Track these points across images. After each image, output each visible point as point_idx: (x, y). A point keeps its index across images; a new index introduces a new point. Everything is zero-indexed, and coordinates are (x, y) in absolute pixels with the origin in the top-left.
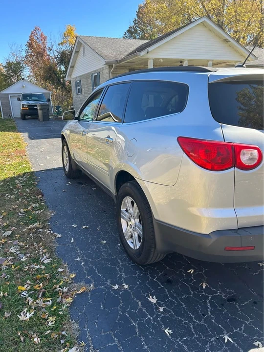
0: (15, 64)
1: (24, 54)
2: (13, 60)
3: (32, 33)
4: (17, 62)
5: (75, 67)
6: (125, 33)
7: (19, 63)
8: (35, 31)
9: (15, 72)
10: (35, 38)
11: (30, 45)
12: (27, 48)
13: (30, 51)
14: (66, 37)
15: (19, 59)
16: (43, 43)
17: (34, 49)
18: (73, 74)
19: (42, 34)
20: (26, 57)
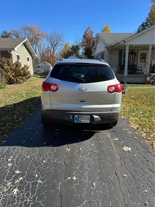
0: (76, 47)
1: (81, 42)
2: (75, 45)
3: (86, 30)
4: (77, 45)
5: (96, 49)
6: (140, 26)
7: (77, 46)
8: (88, 29)
9: (75, 51)
10: (87, 32)
11: (84, 37)
12: (83, 38)
13: (84, 40)
14: (103, 31)
15: (78, 44)
16: (91, 35)
17: (86, 38)
18: (96, 52)
19: (91, 30)
20: (82, 43)
